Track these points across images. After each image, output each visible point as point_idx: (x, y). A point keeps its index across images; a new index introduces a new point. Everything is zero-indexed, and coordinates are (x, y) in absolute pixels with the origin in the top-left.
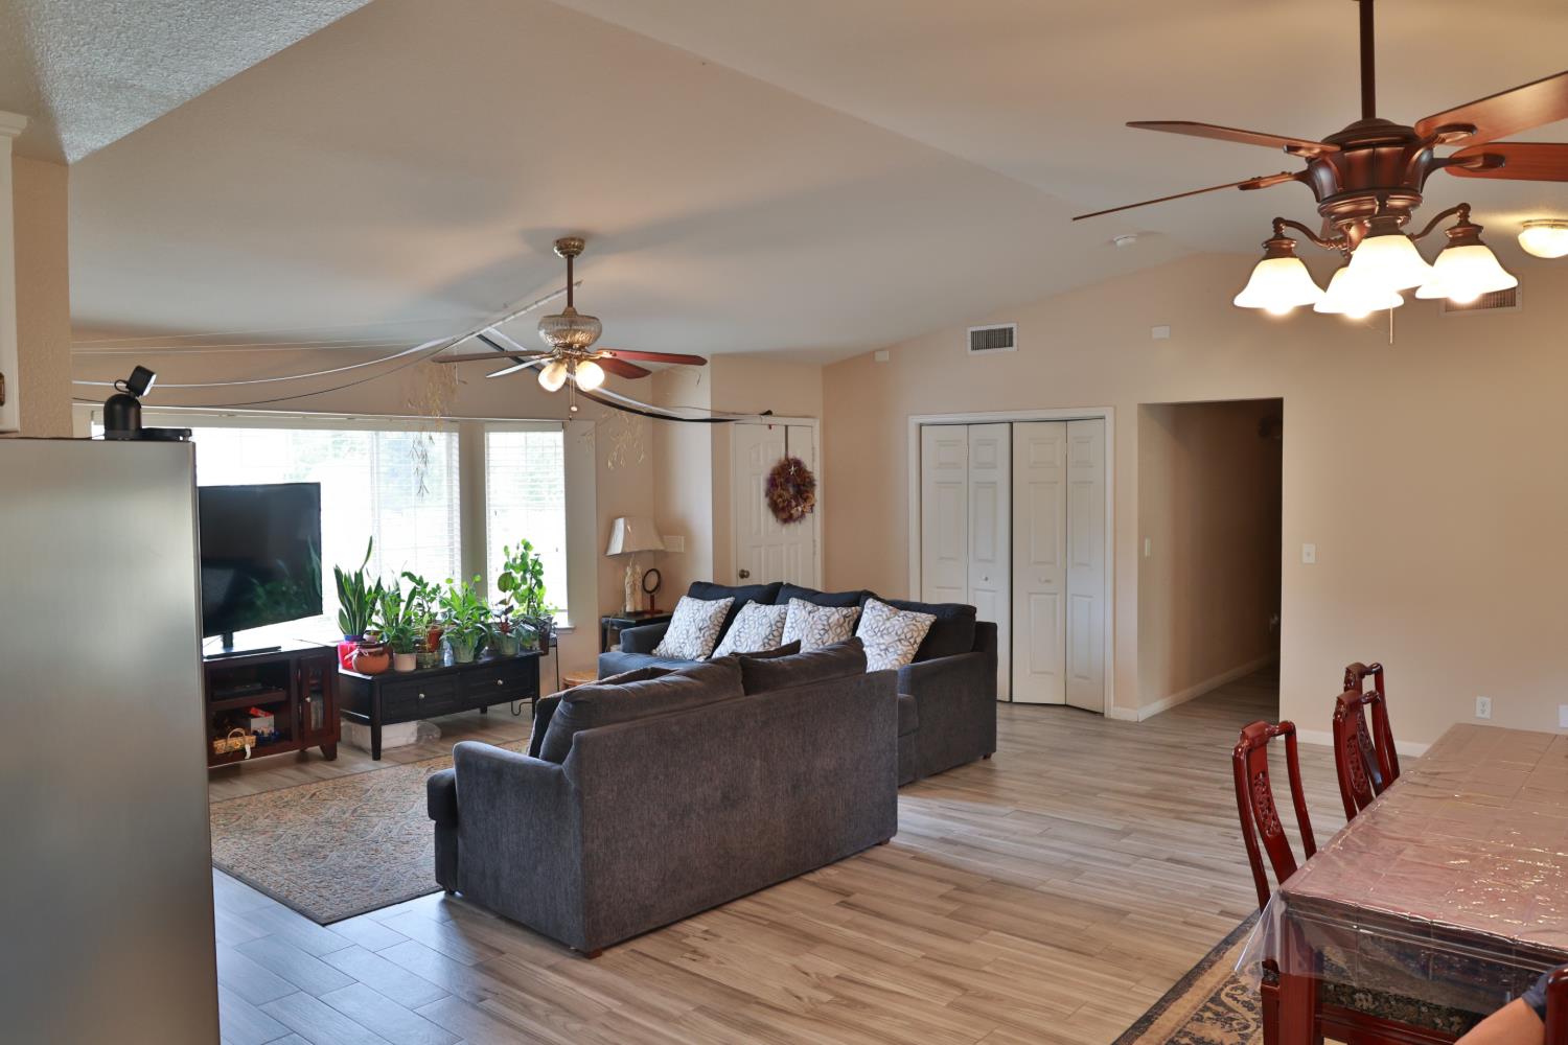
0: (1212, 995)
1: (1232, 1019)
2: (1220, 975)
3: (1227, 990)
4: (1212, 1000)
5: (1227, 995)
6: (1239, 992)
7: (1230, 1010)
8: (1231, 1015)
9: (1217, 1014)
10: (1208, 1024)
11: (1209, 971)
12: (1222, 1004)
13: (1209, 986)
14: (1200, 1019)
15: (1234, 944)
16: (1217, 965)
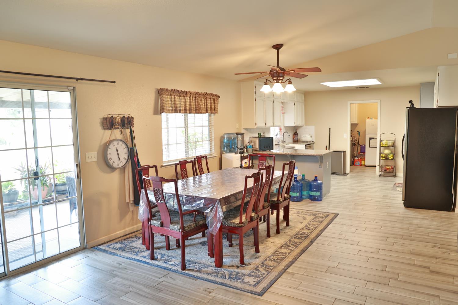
0: (297, 248)
1: (293, 243)
2: (295, 252)
3: (293, 249)
4: (297, 246)
5: (293, 248)
6: (290, 249)
7: (293, 245)
8: (293, 244)
9: (296, 244)
10: (298, 242)
11: (298, 253)
12: (294, 246)
13: (298, 249)
14: (300, 242)
15: (291, 261)
16: (296, 255)
